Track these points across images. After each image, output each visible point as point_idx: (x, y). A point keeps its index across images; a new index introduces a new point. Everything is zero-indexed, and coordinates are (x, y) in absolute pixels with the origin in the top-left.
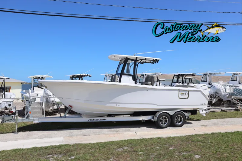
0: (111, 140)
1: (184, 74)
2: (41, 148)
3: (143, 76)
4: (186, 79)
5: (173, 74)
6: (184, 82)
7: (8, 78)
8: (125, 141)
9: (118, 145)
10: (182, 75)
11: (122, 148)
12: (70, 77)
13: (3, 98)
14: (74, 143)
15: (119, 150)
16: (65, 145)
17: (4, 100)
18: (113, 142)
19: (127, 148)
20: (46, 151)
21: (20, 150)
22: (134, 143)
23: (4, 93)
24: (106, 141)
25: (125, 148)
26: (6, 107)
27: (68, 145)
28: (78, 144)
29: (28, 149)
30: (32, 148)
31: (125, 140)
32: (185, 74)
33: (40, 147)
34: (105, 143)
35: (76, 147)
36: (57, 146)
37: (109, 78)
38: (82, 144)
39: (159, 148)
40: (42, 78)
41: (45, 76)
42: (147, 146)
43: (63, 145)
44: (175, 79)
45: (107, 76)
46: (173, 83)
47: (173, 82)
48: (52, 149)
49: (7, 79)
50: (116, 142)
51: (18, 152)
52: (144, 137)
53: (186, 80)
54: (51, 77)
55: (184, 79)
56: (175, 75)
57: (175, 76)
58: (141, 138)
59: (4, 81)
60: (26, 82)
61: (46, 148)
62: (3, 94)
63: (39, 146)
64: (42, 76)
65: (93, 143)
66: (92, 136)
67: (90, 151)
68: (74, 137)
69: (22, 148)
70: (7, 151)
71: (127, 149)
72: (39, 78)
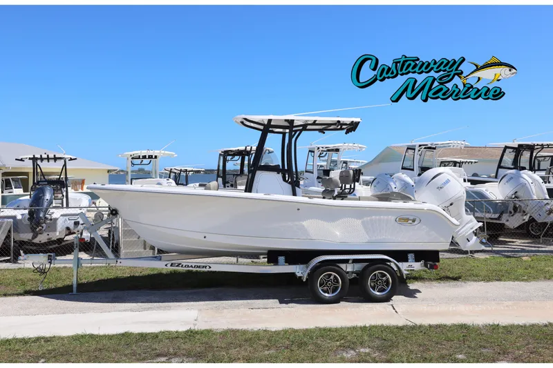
0: (322, 325)
1: (536, 143)
2: (143, 336)
3: (414, 149)
4: (540, 159)
5: (503, 145)
6: (536, 168)
7: (73, 157)
8: (363, 329)
9: (342, 341)
10: (531, 148)
11: (353, 349)
12: (220, 154)
13: (63, 206)
14: (225, 328)
15: (345, 355)
16: (202, 333)
17: (65, 211)
18: (330, 330)
19: (367, 350)
20: (154, 346)
21: (92, 336)
22: (390, 336)
23: (65, 194)
24: (312, 326)
25: (362, 350)
26: (68, 228)
27: (209, 331)
28: (234, 332)
29: (110, 337)
30: (120, 334)
31: (361, 328)
32: (540, 143)
33: (139, 334)
34: (307, 332)
35: (229, 340)
36: (181, 332)
37: (319, 157)
38: (244, 332)
39: (465, 357)
40: (150, 157)
41: (158, 151)
42: (428, 350)
43: (197, 333)
44: (509, 158)
45: (314, 152)
46: (500, 170)
47: (500, 167)
48: (167, 341)
49: (71, 159)
50: (336, 330)
51: (87, 343)
52: (418, 322)
53: (541, 163)
54: (173, 155)
55: (536, 157)
56: (506, 147)
57: (508, 150)
58: (409, 323)
59: (65, 165)
60: (119, 169)
61: (155, 336)
62: (63, 196)
63: (136, 329)
64: (151, 153)
65: (273, 330)
66: (271, 310)
67: (267, 352)
68: (225, 310)
69: (96, 332)
70: (62, 338)
71: (369, 354)
72: (144, 157)
